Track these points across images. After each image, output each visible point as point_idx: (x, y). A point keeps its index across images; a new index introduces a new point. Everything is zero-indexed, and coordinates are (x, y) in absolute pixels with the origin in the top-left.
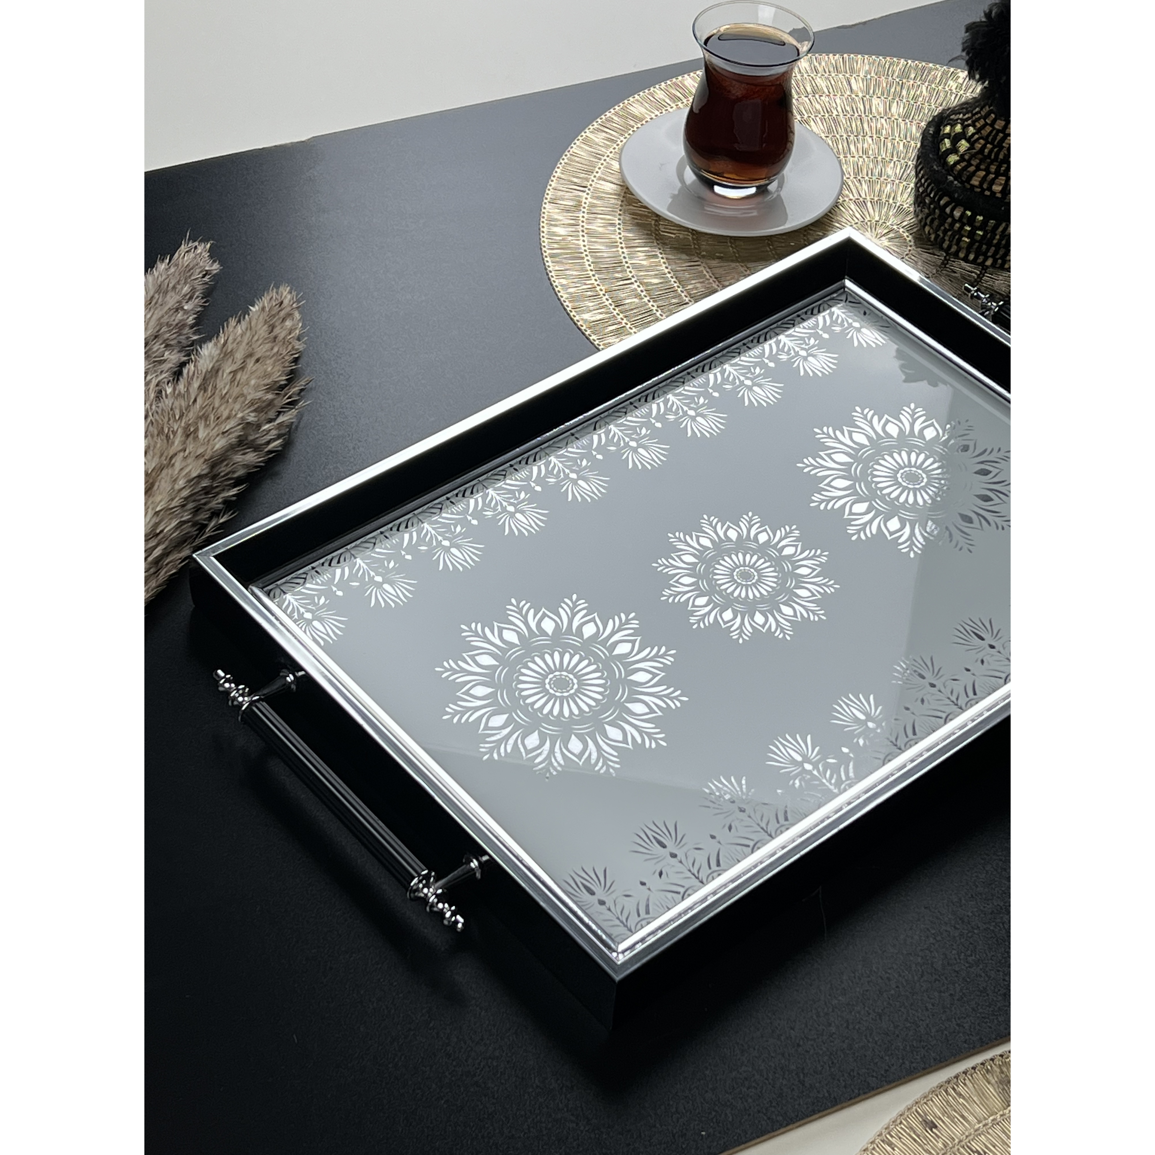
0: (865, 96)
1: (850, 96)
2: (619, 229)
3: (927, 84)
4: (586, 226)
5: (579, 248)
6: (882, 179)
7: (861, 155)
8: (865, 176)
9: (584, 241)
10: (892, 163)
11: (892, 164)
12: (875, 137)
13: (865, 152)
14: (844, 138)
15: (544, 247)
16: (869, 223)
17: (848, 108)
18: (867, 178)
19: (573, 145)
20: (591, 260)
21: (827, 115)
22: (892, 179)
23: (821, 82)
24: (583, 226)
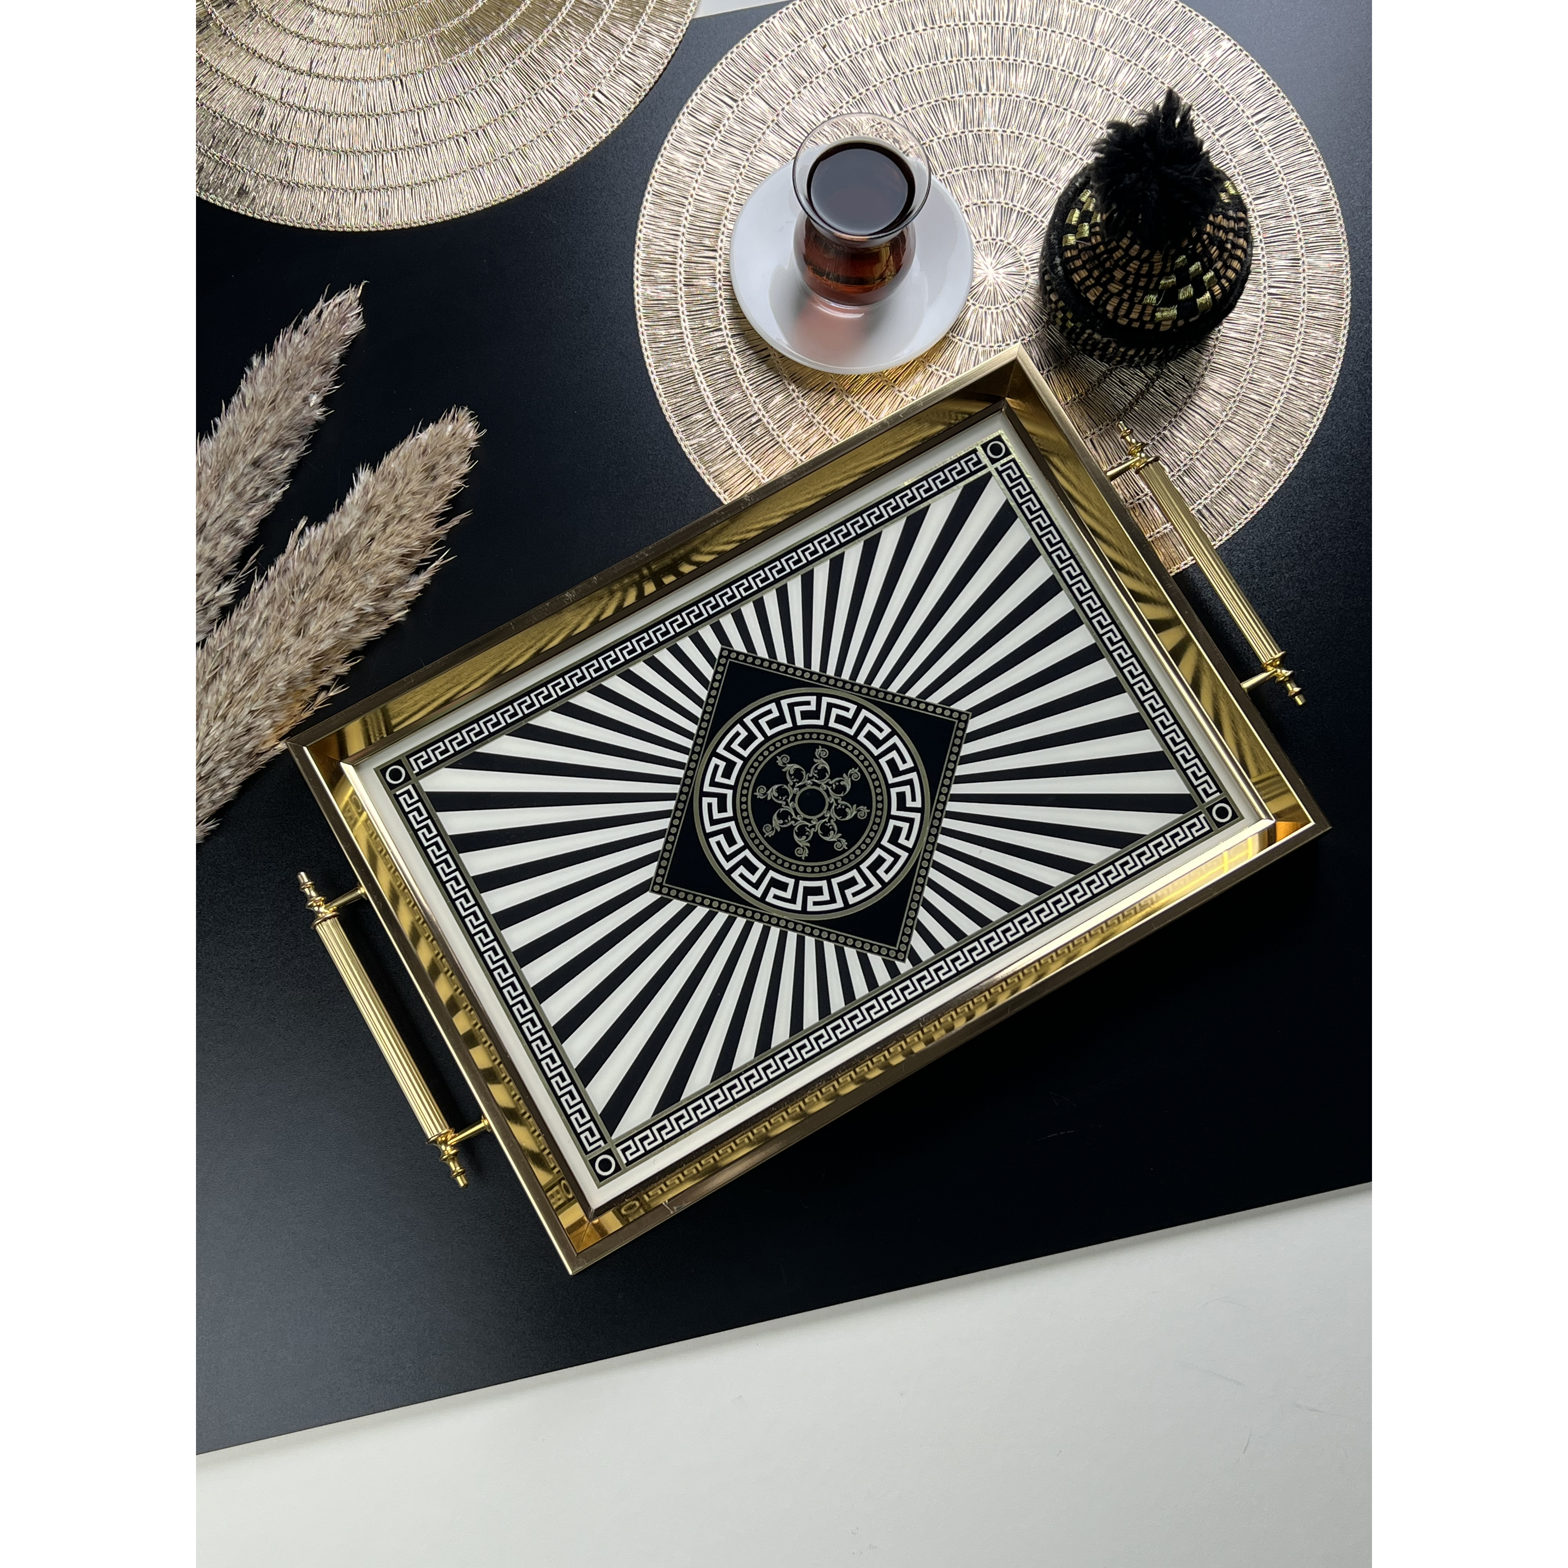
0: (1100, 47)
1: (1084, 41)
2: (741, 174)
3: (1179, 47)
4: (710, 161)
5: (687, 191)
6: (1049, 181)
7: (1046, 138)
8: (1033, 172)
9: (697, 181)
10: (1075, 158)
11: (1071, 163)
12: (1077, 112)
13: (1053, 135)
14: (1044, 105)
15: (654, 178)
16: (999, 244)
17: (1072, 61)
18: (1034, 174)
19: (752, 33)
20: (691, 212)
21: (1044, 64)
22: (1060, 185)
23: (1066, 9)
24: (706, 159)
